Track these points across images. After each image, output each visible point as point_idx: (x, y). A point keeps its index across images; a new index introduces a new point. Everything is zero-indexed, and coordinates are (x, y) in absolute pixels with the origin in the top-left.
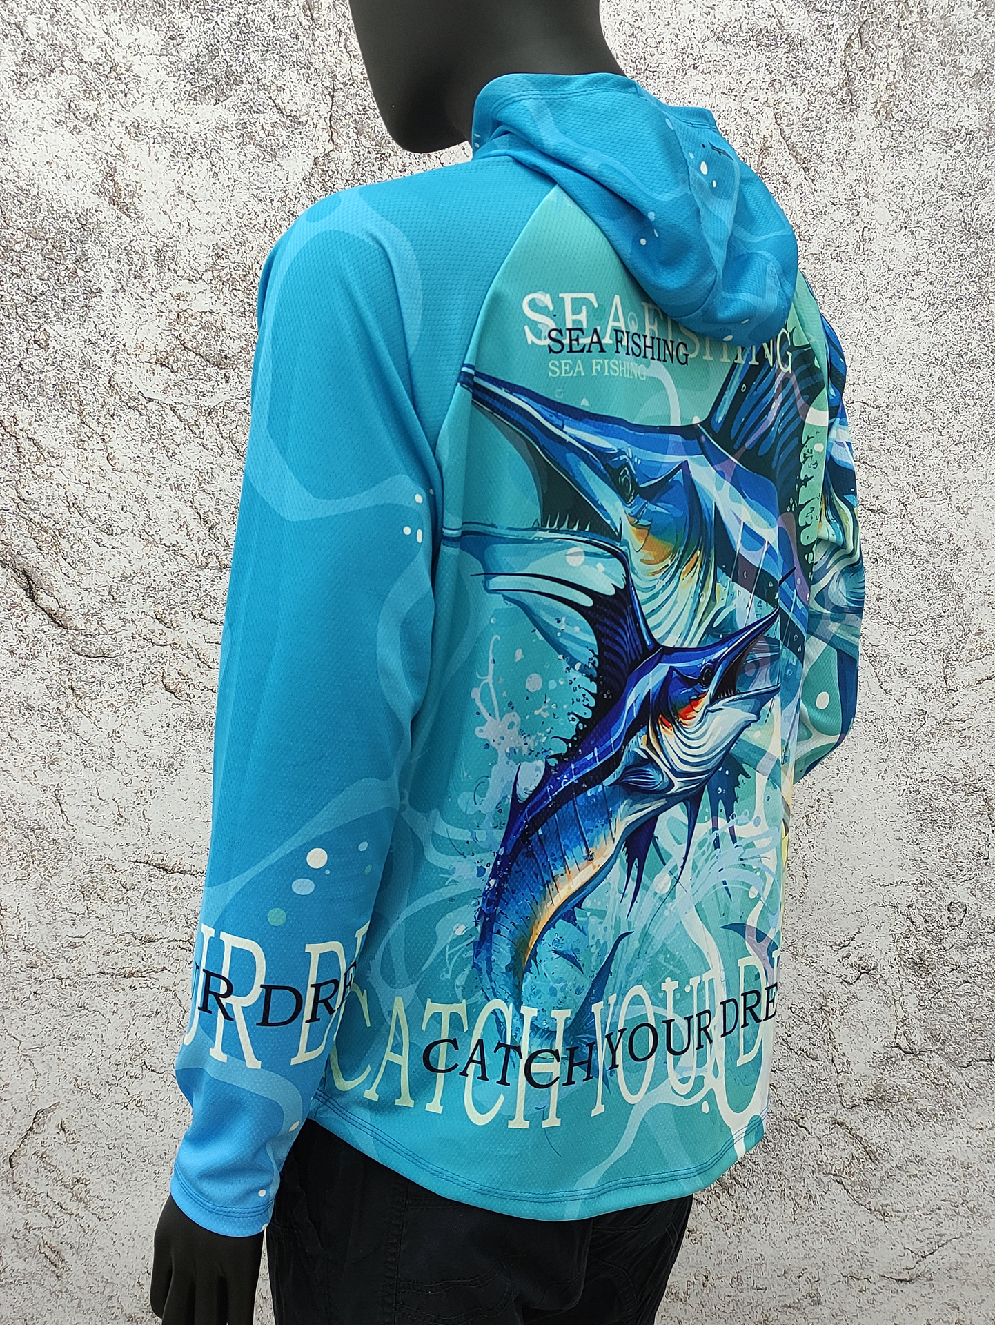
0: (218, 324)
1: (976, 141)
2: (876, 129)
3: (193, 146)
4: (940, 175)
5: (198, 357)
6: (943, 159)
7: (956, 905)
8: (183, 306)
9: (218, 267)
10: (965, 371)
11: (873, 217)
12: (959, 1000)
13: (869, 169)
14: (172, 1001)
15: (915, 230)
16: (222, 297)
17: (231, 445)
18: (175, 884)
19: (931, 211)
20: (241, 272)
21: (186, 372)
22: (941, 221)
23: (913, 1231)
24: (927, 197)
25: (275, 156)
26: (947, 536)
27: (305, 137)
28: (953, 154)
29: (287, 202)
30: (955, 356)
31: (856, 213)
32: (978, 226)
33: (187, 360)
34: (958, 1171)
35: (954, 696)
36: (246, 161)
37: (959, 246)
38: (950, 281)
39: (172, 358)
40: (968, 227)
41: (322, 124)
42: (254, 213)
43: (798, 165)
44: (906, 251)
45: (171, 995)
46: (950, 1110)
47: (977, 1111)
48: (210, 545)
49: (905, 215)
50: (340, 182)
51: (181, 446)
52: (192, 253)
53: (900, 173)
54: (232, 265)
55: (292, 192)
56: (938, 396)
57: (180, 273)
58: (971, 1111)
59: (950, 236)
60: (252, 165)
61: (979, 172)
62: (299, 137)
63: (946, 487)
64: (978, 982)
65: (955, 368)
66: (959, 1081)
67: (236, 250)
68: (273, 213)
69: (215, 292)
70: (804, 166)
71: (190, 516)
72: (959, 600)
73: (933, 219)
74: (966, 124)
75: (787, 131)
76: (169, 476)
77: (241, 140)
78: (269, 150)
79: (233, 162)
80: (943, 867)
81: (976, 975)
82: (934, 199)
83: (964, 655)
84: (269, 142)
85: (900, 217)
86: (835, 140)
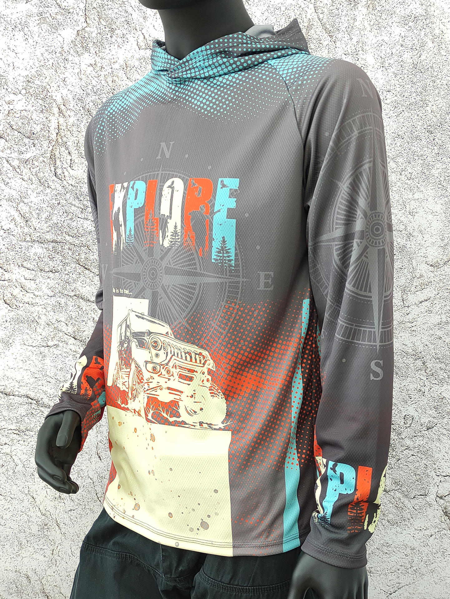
0: (29, 117)
1: (419, 21)
2: (367, 15)
3: (15, 25)
4: (401, 40)
5: (19, 133)
6: (403, 31)
7: (408, 416)
8: (11, 107)
9: (29, 87)
10: (413, 141)
11: (366, 61)
12: (409, 464)
13: (363, 36)
14: (10, 460)
15: (387, 68)
16: (31, 102)
17: (37, 179)
18: (11, 401)
19: (396, 58)
20: (40, 90)
21: (13, 142)
22: (402, 63)
23: (385, 581)
24: (394, 51)
25: (57, 30)
26: (404, 227)
27: (72, 20)
28: (408, 28)
29: (64, 54)
30: (409, 134)
31: (357, 59)
32: (421, 66)
33: (14, 135)
34: (409, 551)
35: (407, 309)
36: (42, 32)
37: (410, 76)
38: (406, 94)
39: (6, 134)
40: (415, 66)
41: (81, 13)
42: (46, 59)
43: (327, 34)
44: (383, 79)
45: (10, 457)
46: (404, 520)
47: (418, 521)
48: (26, 230)
49: (382, 60)
50: (91, 43)
51: (11, 179)
52: (15, 80)
53: (380, 38)
54: (36, 86)
55: (66, 48)
56: (400, 155)
57: (9, 90)
58: (415, 521)
59: (406, 71)
60: (45, 35)
61: (421, 37)
62: (69, 20)
63: (403, 202)
64: (419, 455)
65: (408, 140)
66: (409, 505)
67: (37, 79)
68: (56, 59)
69: (28, 100)
70: (330, 34)
71: (16, 215)
72: (411, 259)
73: (397, 62)
74: (414, 13)
75: (321, 16)
76: (5, 194)
77: (39, 21)
78: (54, 26)
79: (36, 33)
80: (401, 397)
81: (418, 452)
82: (398, 52)
83: (413, 289)
84: (54, 22)
85: (380, 61)
86: (346, 21)
